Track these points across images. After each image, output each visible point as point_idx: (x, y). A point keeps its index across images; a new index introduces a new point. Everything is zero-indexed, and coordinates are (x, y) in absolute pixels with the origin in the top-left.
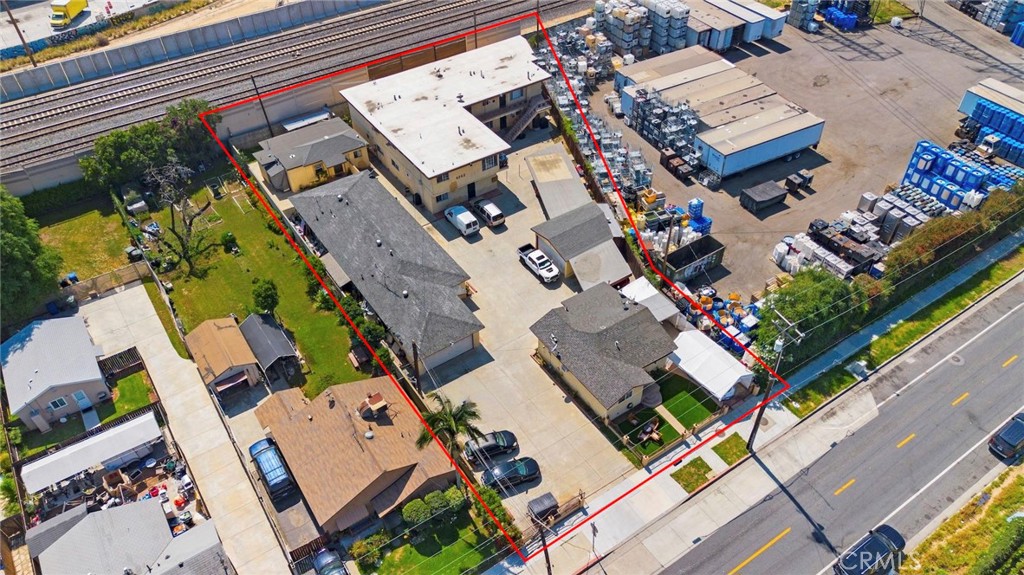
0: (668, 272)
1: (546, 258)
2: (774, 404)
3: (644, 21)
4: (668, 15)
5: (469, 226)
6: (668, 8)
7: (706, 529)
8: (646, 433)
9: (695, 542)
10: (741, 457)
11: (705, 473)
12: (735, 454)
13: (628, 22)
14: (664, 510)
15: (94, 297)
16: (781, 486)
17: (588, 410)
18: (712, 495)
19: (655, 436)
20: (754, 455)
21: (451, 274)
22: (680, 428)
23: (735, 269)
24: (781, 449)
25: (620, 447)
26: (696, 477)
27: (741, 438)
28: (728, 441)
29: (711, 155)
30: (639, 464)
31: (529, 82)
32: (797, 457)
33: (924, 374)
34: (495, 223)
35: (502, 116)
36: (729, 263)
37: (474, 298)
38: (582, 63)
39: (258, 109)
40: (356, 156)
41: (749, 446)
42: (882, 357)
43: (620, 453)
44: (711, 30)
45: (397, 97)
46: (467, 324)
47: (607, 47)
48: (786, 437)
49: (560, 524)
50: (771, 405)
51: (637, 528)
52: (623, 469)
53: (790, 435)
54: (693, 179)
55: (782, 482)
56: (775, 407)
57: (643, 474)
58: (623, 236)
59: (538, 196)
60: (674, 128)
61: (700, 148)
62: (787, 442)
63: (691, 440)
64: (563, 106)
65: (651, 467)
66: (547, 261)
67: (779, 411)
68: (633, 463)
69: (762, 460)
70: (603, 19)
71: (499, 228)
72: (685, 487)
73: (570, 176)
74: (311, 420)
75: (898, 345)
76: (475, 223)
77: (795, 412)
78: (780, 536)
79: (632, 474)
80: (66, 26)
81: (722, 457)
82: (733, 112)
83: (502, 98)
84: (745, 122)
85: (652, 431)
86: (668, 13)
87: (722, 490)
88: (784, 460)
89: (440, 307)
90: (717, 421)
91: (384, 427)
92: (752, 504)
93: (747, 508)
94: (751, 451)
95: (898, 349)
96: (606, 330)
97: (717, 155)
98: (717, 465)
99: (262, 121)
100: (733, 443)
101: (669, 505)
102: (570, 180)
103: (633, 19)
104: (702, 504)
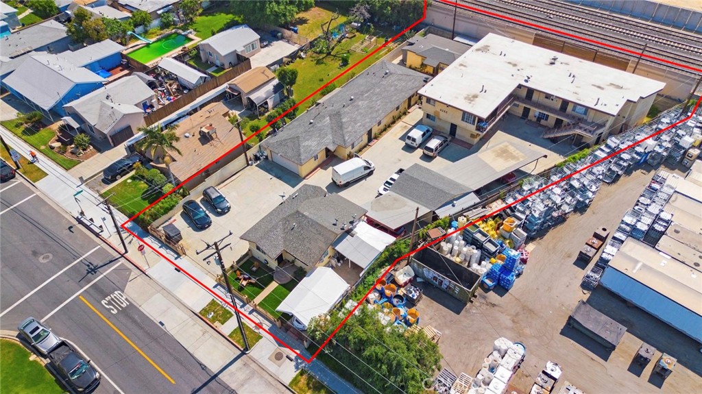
7: (172, 328)
9: (161, 323)
10: (238, 343)
11: (219, 321)
12: (241, 339)
14: (184, 301)
15: (288, 42)
16: (216, 376)
20: (243, 353)
22: (259, 299)
26: (215, 315)
28: (254, 332)
30: (220, 280)
35: (558, 117)
36: (470, 309)
45: (503, 54)
49: (168, 247)
55: (220, 376)
57: (212, 284)
58: (441, 218)
65: (218, 287)
69: (239, 360)
71: (428, 158)
72: (204, 310)
73: (501, 169)
77: (295, 381)
78: (167, 376)
81: (235, 330)
83: (565, 103)
89: (308, 140)
91: (199, 142)
92: (196, 356)
93: (192, 352)
96: (305, 216)
98: (228, 328)
100: (251, 336)
102: (496, 172)
104: (192, 323)
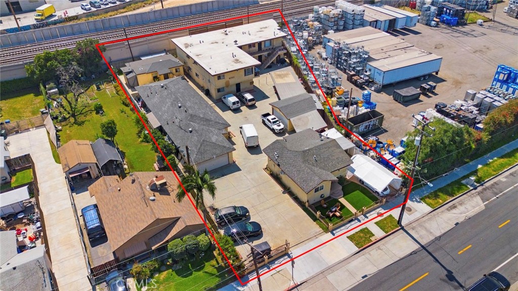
0: (349, 127)
1: (277, 119)
2: (416, 199)
3: (340, 16)
4: (353, 13)
5: (234, 103)
6: (353, 9)
7: (371, 270)
8: (332, 212)
9: (363, 277)
10: (394, 229)
11: (370, 237)
12: (390, 227)
13: (331, 16)
14: (341, 258)
15: (17, 132)
16: (422, 246)
17: (296, 199)
18: (375, 250)
19: (338, 214)
20: (403, 228)
21: (219, 123)
22: (353, 210)
23: (390, 130)
24: (420, 225)
25: (315, 219)
26: (364, 239)
27: (394, 218)
28: (385, 219)
29: (376, 72)
30: (326, 230)
31: (274, 37)
32: (432, 231)
33: (513, 187)
34: (250, 103)
35: (259, 55)
36: (386, 127)
37: (233, 139)
38: (306, 34)
39: (127, 48)
40: (176, 71)
41: (399, 222)
42: (485, 177)
43: (315, 223)
44: (376, 21)
45: (202, 42)
46: (225, 147)
47: (319, 27)
48: (424, 219)
49: (273, 262)
50: (414, 200)
51: (324, 267)
52: (316, 233)
53: (426, 218)
54: (366, 87)
55: (423, 244)
56: (417, 201)
57: (329, 236)
58: (323, 109)
59: (276, 93)
60: (355, 60)
61: (370, 70)
62: (424, 221)
63: (361, 217)
64: (294, 52)
65: (334, 232)
66: (277, 121)
67: (419, 204)
68: (323, 229)
69: (409, 231)
70: (318, 16)
71: (252, 107)
72: (356, 245)
73: (294, 81)
74: (120, 190)
75: (495, 171)
76: (238, 102)
77: (428, 204)
78: (421, 278)
79: (322, 235)
80: (42, 20)
81: (381, 228)
82: (388, 53)
83: (260, 44)
84: (396, 58)
85: (336, 211)
86: (353, 11)
87: (381, 248)
88: (423, 232)
89: (210, 138)
90: (378, 208)
91: (163, 196)
92: (402, 257)
93: (399, 259)
94: (401, 225)
95: (495, 173)
96: (309, 150)
97: (379, 72)
98: (378, 233)
99: (129, 55)
100: (388, 220)
101: (345, 255)
102: (294, 83)
103: (334, 14)
104: (367, 256)
